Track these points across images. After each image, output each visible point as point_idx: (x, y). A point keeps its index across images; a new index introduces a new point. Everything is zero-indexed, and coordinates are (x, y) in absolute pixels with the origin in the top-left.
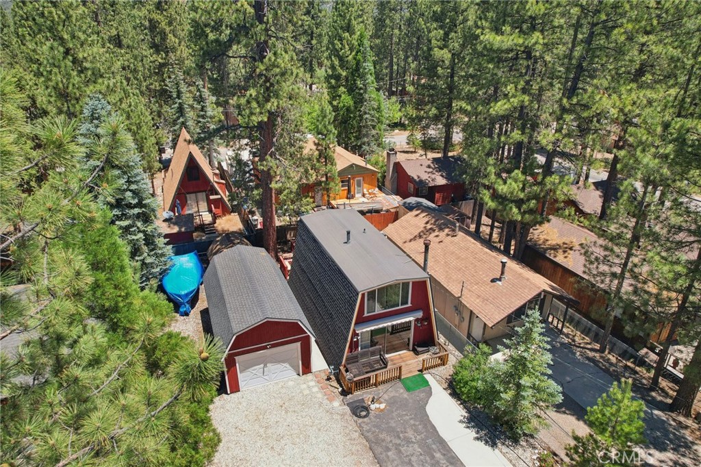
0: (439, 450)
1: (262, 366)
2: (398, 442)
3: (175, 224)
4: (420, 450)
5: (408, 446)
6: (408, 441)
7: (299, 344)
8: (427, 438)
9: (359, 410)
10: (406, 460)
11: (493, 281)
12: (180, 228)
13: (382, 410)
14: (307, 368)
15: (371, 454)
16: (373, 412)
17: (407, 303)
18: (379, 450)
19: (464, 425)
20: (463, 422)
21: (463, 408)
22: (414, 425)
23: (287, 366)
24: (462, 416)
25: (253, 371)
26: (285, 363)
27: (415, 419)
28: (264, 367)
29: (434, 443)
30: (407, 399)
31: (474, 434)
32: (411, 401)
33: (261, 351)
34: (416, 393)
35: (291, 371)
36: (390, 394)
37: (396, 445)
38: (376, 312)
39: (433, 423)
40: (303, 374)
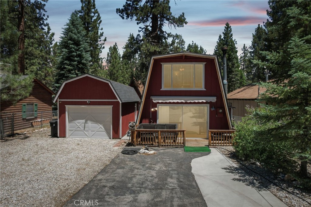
0: (178, 178)
1: (84, 121)
2: (138, 166)
7: (111, 107)
14: (116, 135)
19: (228, 171)
20: (229, 169)
21: (237, 163)
22: (170, 163)
23: (102, 127)
24: (229, 166)
25: (78, 124)
26: (101, 124)
27: (173, 161)
28: (85, 122)
29: (178, 174)
30: (180, 154)
31: (237, 177)
32: (182, 155)
33: (83, 106)
34: (192, 153)
35: (105, 133)
36: (167, 151)
37: (134, 168)
38: (172, 89)
39: (191, 165)
40: (113, 138)
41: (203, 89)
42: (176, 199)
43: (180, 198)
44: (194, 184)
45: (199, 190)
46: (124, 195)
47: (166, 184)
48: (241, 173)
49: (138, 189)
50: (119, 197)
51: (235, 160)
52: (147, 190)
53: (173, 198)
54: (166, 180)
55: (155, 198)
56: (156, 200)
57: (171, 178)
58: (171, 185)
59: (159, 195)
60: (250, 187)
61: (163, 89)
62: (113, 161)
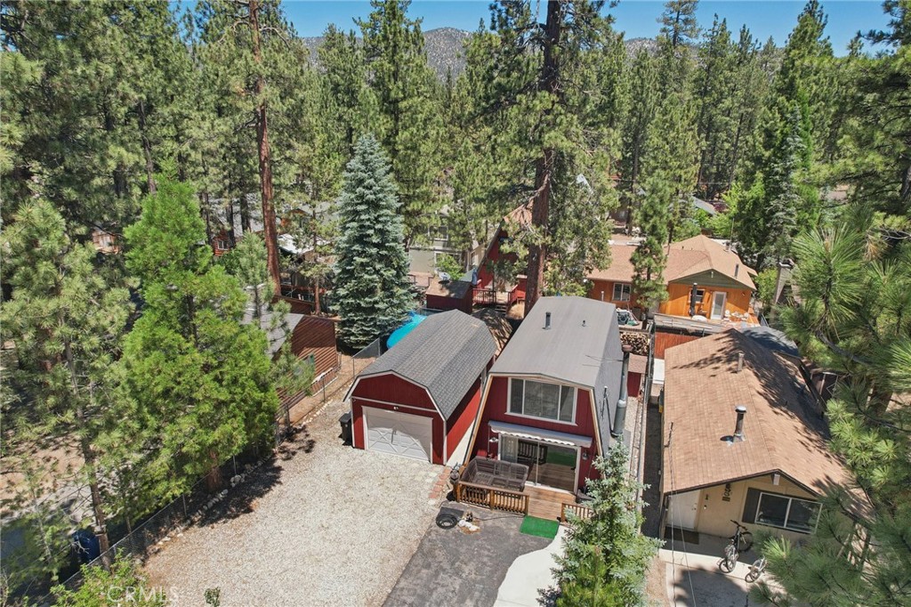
0: (477, 601)
1: (391, 430)
2: (446, 566)
3: (448, 288)
4: (458, 587)
5: (450, 576)
6: (458, 573)
8: (482, 582)
9: (447, 518)
10: (432, 586)
11: (724, 439)
12: (450, 293)
13: (470, 532)
14: (438, 459)
15: (407, 561)
16: (458, 528)
17: (569, 419)
18: (420, 561)
19: (541, 596)
22: (484, 563)
23: (419, 444)
25: (381, 433)
26: (416, 439)
27: (491, 559)
28: (393, 432)
29: (481, 591)
30: (510, 537)
32: (512, 541)
33: (388, 411)
34: (528, 537)
35: (421, 452)
36: (498, 523)
37: (441, 567)
38: (523, 415)
39: (507, 574)
40: (434, 463)
41: (573, 423)
61: (508, 412)
62: (420, 547)
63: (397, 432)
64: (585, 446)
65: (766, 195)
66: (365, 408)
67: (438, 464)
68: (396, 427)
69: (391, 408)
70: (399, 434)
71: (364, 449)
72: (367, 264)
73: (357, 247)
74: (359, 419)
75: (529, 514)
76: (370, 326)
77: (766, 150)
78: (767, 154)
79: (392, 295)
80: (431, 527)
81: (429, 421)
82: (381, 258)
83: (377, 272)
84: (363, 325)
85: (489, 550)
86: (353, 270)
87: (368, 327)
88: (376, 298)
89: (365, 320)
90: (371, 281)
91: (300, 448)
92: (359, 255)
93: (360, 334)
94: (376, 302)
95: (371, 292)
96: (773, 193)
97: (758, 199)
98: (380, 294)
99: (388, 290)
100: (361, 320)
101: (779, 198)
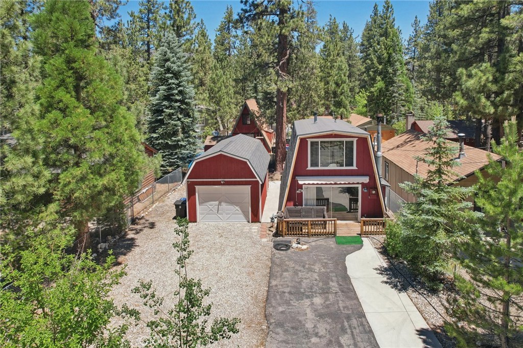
0: (337, 281)
1: (217, 203)
2: (299, 268)
4: (317, 278)
5: (307, 273)
6: (311, 270)
7: (249, 187)
8: (332, 272)
9: (281, 246)
10: (297, 280)
13: (303, 250)
14: (255, 218)
15: (268, 271)
16: (293, 249)
17: (352, 165)
18: (278, 269)
19: (379, 272)
20: (379, 270)
21: (387, 262)
22: (326, 263)
23: (239, 209)
24: (380, 266)
25: (209, 206)
26: (237, 206)
27: (329, 260)
28: (219, 204)
29: (336, 277)
30: (332, 248)
31: (385, 279)
32: (336, 250)
33: (216, 187)
34: (345, 246)
35: (242, 216)
36: (318, 243)
37: (297, 270)
38: (320, 168)
39: (347, 265)
40: (252, 222)
41: (354, 167)
42: (340, 302)
43: (342, 301)
44: (351, 287)
45: (355, 293)
46: (303, 300)
47: (330, 288)
48: (389, 274)
49: (310, 293)
50: (300, 301)
51: (386, 258)
52: (318, 295)
53: (338, 300)
54: (329, 284)
55: (326, 301)
56: (327, 303)
57: (332, 281)
58: (333, 288)
59: (327, 299)
60: (394, 289)
61: (309, 168)
62: (273, 262)
63: (222, 203)
64: (365, 182)
65: (386, 86)
66: (197, 187)
67: (255, 222)
68: (220, 199)
69: (219, 183)
70: (224, 205)
71: (196, 222)
72: (173, 114)
73: (165, 103)
74: (192, 197)
75: (337, 235)
76: (175, 158)
77: (380, 65)
78: (380, 67)
79: (189, 136)
80: (272, 252)
81: (248, 188)
82: (182, 111)
83: (179, 119)
84: (170, 158)
85: (324, 256)
86: (163, 119)
87: (173, 159)
88: (180, 138)
89: (171, 154)
90: (176, 125)
91: (144, 227)
92: (167, 108)
93: (167, 165)
94: (179, 141)
95: (175, 133)
96: (389, 84)
97: (382, 88)
98: (181, 136)
99: (186, 132)
100: (168, 155)
101: (394, 86)
